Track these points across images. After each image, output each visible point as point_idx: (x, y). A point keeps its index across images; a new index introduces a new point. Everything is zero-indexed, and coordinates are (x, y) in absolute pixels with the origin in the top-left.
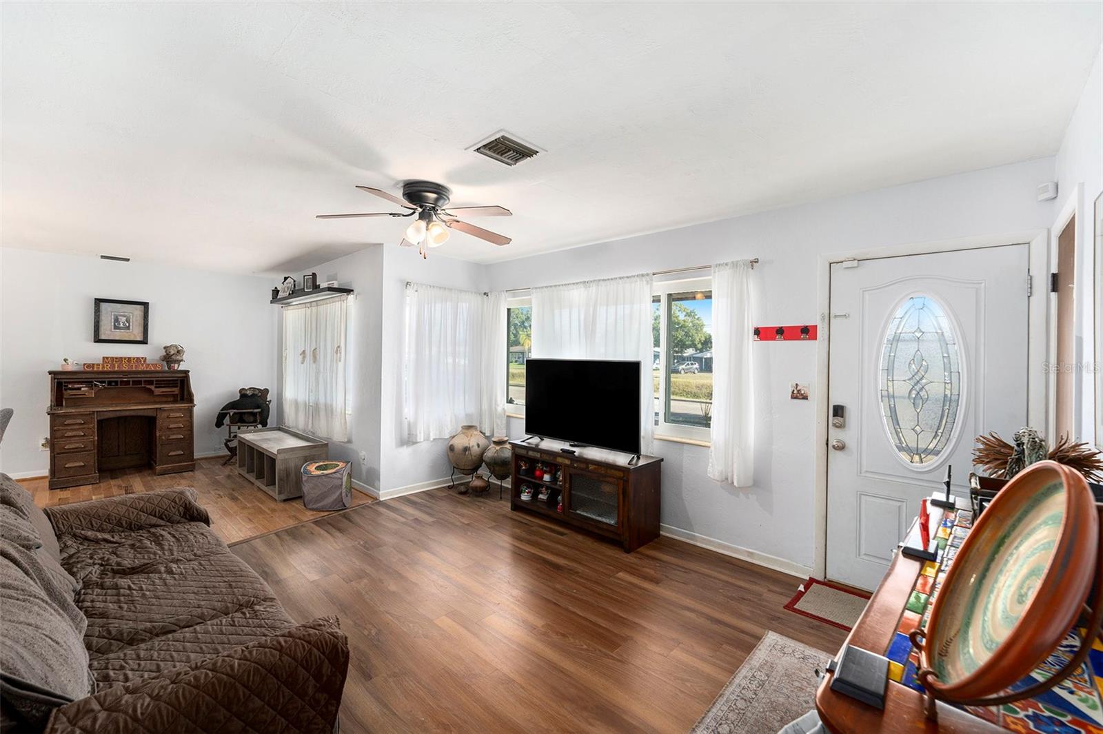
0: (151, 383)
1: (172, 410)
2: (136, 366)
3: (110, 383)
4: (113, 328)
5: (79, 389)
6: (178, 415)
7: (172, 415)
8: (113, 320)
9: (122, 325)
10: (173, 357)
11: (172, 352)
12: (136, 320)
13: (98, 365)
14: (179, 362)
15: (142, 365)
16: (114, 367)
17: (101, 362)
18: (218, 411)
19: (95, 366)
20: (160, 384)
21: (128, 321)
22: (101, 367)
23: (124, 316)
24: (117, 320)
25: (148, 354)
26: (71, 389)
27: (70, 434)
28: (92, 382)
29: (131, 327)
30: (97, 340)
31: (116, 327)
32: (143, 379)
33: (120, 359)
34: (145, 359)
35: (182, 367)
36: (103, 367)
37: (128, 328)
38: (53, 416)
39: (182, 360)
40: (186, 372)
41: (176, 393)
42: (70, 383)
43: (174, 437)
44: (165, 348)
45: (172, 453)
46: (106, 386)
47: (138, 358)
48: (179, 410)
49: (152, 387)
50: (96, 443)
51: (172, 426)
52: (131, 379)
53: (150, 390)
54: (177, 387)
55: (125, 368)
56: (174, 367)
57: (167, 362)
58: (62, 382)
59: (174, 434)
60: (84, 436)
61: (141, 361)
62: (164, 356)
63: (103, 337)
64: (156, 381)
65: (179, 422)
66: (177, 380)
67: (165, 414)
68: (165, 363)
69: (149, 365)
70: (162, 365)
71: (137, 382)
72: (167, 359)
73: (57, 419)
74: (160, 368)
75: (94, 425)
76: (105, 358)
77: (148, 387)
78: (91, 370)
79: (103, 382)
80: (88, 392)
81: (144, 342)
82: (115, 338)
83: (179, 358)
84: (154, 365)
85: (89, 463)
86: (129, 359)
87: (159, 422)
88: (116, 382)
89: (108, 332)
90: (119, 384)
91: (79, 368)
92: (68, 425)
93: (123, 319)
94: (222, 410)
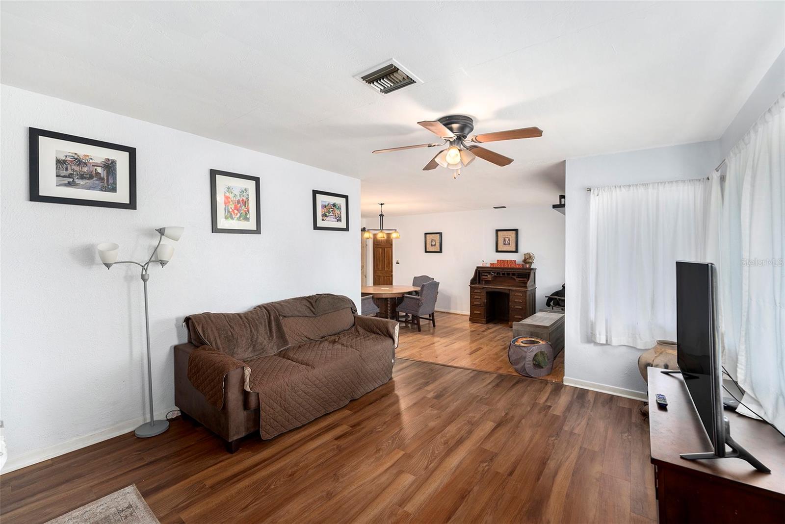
0: (514, 274)
1: (516, 291)
2: (510, 265)
3: (498, 273)
4: (503, 244)
5: (487, 276)
6: (519, 294)
7: (517, 294)
8: (503, 240)
9: (507, 243)
10: (528, 260)
11: (527, 257)
14: (531, 263)
16: (501, 265)
17: (496, 263)
19: (494, 264)
20: (519, 275)
21: (509, 240)
23: (507, 238)
24: (505, 240)
25: (517, 258)
26: (484, 275)
27: (476, 297)
28: (491, 272)
29: (511, 244)
30: (497, 251)
31: (505, 244)
32: (511, 273)
33: (504, 261)
35: (533, 266)
36: (497, 265)
37: (509, 244)
38: (471, 288)
39: (533, 262)
42: (484, 272)
43: (517, 307)
44: (525, 254)
45: (516, 317)
46: (496, 275)
47: (512, 261)
48: (520, 292)
49: (515, 277)
50: (485, 303)
51: (516, 301)
52: (506, 272)
54: (524, 277)
55: (506, 266)
59: (517, 305)
60: (481, 299)
62: (524, 259)
63: (499, 250)
64: (517, 274)
65: (520, 299)
66: (526, 274)
67: (513, 293)
68: (524, 263)
69: (516, 264)
70: (523, 265)
71: (508, 274)
72: (525, 261)
73: (472, 289)
74: (521, 267)
75: (484, 294)
76: (498, 261)
77: (514, 277)
78: (492, 266)
79: (494, 273)
80: (489, 277)
81: (516, 251)
82: (505, 250)
83: (530, 261)
84: (519, 265)
85: (483, 313)
86: (508, 261)
87: (511, 297)
88: (500, 273)
89: (501, 247)
90: (501, 274)
91: (488, 265)
92: (476, 292)
93: (507, 239)
94: (551, 295)
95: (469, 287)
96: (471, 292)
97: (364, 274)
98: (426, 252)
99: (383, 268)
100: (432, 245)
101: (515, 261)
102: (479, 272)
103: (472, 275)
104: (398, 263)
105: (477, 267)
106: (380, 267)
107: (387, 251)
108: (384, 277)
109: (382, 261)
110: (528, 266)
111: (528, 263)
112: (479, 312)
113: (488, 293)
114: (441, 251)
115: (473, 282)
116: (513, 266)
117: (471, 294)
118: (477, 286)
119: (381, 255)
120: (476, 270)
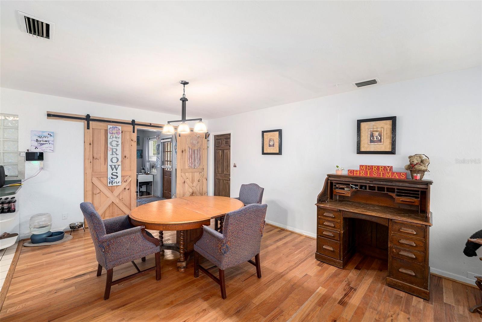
0: (392, 190)
1: (403, 224)
2: (383, 173)
3: (361, 187)
4: (369, 142)
5: (343, 188)
6: (410, 231)
7: (404, 229)
8: (369, 136)
9: (375, 139)
10: (416, 166)
11: (415, 162)
12: (387, 134)
13: (357, 171)
14: (423, 172)
15: (388, 173)
16: (367, 173)
17: (359, 169)
18: (468, 237)
19: (355, 172)
20: (402, 192)
21: (380, 135)
22: (358, 173)
23: (377, 131)
24: (372, 135)
25: (395, 163)
26: (337, 188)
27: (326, 223)
28: (349, 184)
29: (382, 140)
30: (359, 152)
31: (372, 141)
32: (386, 187)
33: (371, 167)
34: (391, 168)
35: (426, 177)
36: (360, 173)
37: (380, 141)
38: (319, 209)
39: (426, 170)
40: (428, 183)
41: (417, 204)
42: (338, 184)
43: (405, 254)
44: (410, 157)
45: (402, 271)
46: (358, 189)
47: (385, 167)
48: (411, 226)
49: (394, 195)
50: (342, 236)
51: (402, 241)
52: (376, 186)
53: (392, 197)
54: (418, 198)
55: (375, 175)
56: (416, 177)
57: (411, 171)
58: (333, 182)
59: (405, 251)
60: (334, 227)
61: (387, 170)
62: (409, 166)
63: (362, 149)
64: (398, 189)
65: (411, 239)
66: (418, 191)
68: (409, 172)
69: (394, 173)
70: (406, 174)
71: (381, 189)
72: (412, 168)
73: (320, 211)
74: (403, 177)
75: (340, 221)
76: (361, 166)
77: (390, 194)
78: (351, 175)
79: (356, 185)
80: (347, 192)
81: (392, 152)
82: (372, 150)
83: (422, 168)
84: (399, 174)
85: (338, 251)
86: (378, 167)
87: (391, 233)
88: (366, 186)
89: (366, 145)
90: (367, 188)
91: (345, 173)
92: (326, 216)
93: (376, 134)
94: (471, 238)
95: (316, 206)
96: (318, 215)
97: (205, 176)
98: (263, 153)
99: (223, 171)
100: (270, 146)
101: (392, 167)
102: (331, 183)
103: (320, 188)
104: (235, 166)
105: (328, 175)
106: (220, 170)
107: (226, 153)
108: (223, 181)
109: (222, 163)
110: (418, 176)
111: (419, 171)
112: (331, 249)
113: (345, 219)
114: (280, 153)
115: (321, 199)
116: (388, 176)
117: (318, 218)
118: (328, 206)
119: (221, 157)
120: (327, 180)
